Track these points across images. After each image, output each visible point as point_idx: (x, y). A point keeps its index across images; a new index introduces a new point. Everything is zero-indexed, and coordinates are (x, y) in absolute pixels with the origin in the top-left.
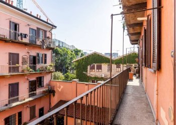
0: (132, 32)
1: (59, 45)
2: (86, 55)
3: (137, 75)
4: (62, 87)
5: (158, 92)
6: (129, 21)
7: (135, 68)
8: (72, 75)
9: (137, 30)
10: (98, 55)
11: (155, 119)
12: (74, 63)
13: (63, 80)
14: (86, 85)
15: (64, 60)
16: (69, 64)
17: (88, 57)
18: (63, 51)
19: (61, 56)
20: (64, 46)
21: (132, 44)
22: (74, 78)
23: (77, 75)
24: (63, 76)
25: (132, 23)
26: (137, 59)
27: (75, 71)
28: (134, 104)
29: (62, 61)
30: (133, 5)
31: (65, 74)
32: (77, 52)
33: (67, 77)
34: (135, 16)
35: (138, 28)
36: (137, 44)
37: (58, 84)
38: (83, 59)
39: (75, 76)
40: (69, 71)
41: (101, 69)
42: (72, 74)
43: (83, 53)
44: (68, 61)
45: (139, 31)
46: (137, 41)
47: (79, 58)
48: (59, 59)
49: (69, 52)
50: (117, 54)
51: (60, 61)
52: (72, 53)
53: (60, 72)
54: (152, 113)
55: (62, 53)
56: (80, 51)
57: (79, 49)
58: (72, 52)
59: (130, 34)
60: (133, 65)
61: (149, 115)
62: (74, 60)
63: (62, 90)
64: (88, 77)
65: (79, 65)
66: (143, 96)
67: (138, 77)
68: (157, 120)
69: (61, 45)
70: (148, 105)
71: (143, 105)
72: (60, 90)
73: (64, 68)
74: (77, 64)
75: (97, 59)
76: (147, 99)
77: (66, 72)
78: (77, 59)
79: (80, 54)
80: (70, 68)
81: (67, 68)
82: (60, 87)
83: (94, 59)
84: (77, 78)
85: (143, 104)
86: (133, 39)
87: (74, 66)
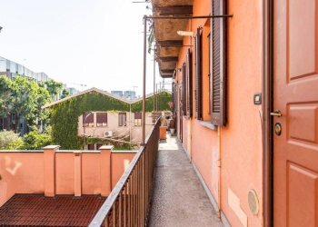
0: (165, 56)
1: (8, 70)
2: (75, 94)
3: (172, 130)
4: (18, 165)
5: (221, 163)
6: (162, 35)
7: (168, 118)
8: (43, 135)
9: (173, 52)
10: (101, 95)
11: (217, 210)
12: (48, 111)
13: (21, 148)
14: (77, 155)
15: (20, 105)
16: (35, 113)
17: (79, 98)
18: (20, 83)
19: (15, 94)
20: (21, 73)
21: (164, 77)
22: (48, 144)
23: (54, 135)
24: (20, 139)
25: (166, 39)
26: (170, 104)
27: (49, 128)
28: (176, 185)
29: (17, 105)
30: (170, 7)
31: (26, 136)
32: (53, 87)
33: (29, 142)
34: (172, 28)
35: (174, 48)
36: (171, 76)
37: (8, 159)
38: (68, 102)
39: (49, 138)
40: (35, 127)
41: (106, 122)
42: (41, 134)
43: (68, 91)
44: (33, 107)
45: (175, 55)
46: (172, 71)
47: (57, 100)
48: (8, 103)
49: (35, 87)
50: (134, 93)
51: (10, 107)
52: (42, 89)
53: (11, 131)
54: (208, 198)
55: (17, 89)
56: (59, 85)
57: (57, 81)
58: (43, 86)
59: (161, 58)
60: (163, 113)
61: (204, 203)
62: (48, 105)
63: (18, 171)
64: (79, 138)
65: (58, 114)
66: (188, 168)
67: (174, 135)
68: (220, 211)
69: (13, 70)
70: (198, 183)
71: (192, 186)
72: (13, 172)
73: (22, 121)
74: (54, 112)
75: (98, 103)
76: (195, 173)
77: (28, 130)
78: (53, 103)
79: (60, 91)
80: (36, 122)
81: (31, 122)
82: (12, 166)
83: (92, 102)
84: (55, 142)
85: (192, 183)
86: (164, 68)
87: (45, 117)
